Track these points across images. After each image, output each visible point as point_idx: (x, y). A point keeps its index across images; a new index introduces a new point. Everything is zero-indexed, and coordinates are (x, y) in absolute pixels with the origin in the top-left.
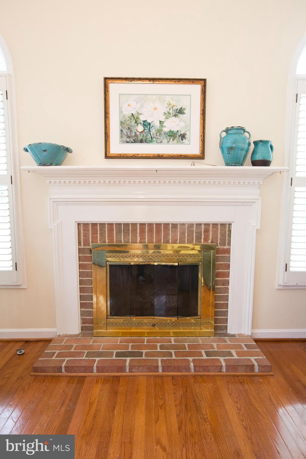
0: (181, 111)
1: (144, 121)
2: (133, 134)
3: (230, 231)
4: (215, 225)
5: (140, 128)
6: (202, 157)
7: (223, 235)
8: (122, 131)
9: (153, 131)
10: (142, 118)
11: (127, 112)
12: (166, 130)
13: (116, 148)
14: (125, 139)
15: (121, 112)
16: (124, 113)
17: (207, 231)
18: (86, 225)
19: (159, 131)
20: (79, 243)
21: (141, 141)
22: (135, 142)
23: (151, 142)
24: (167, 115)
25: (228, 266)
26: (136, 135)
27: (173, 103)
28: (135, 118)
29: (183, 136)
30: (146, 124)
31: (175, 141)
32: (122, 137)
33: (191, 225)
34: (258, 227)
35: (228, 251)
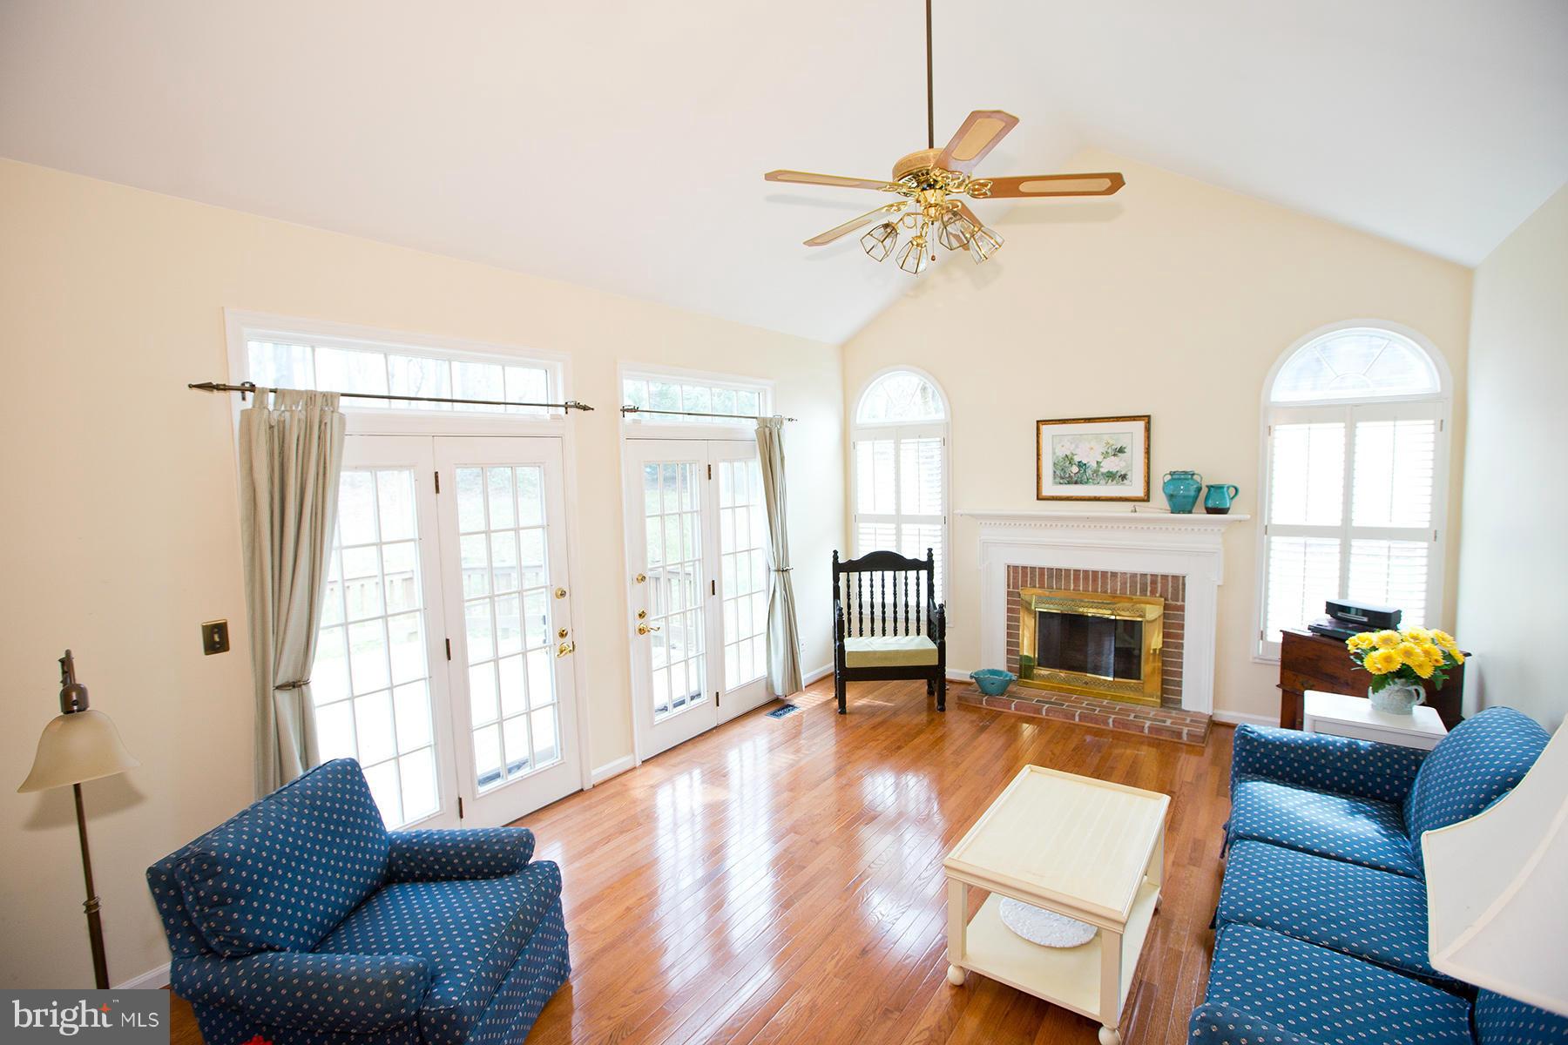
0: (1121, 450)
1: (1079, 462)
2: (1067, 476)
3: (1184, 584)
4: (1165, 577)
5: (1075, 469)
6: (1147, 498)
7: (1176, 589)
8: (1055, 472)
9: (1089, 472)
10: (1077, 459)
11: (1061, 453)
12: (1103, 470)
13: (1049, 489)
14: (1058, 480)
15: (1054, 453)
16: (1058, 454)
17: (1154, 582)
18: (1016, 568)
19: (1096, 472)
20: (1009, 587)
21: (1076, 483)
22: (1069, 483)
23: (1086, 483)
24: (1106, 455)
25: (1182, 627)
26: (1070, 476)
27: (1111, 442)
28: (1069, 459)
29: (1124, 477)
30: (1080, 464)
31: (1115, 482)
32: (1055, 478)
33: (1134, 576)
34: (1220, 583)
35: (1182, 608)
